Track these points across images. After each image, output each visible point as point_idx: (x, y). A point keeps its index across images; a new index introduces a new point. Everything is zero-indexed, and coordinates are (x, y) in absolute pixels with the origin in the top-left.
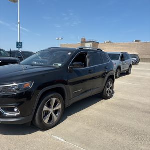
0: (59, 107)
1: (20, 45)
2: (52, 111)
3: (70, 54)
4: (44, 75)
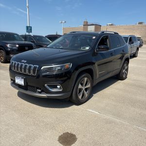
1: (29, 29)
3: (94, 38)
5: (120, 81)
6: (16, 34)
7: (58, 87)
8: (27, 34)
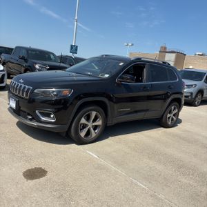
0: (99, 122)
1: (74, 49)
2: (90, 125)
3: (122, 64)
4: (85, 84)
5: (162, 128)
6: (53, 54)
7: (52, 116)
8: (71, 55)
